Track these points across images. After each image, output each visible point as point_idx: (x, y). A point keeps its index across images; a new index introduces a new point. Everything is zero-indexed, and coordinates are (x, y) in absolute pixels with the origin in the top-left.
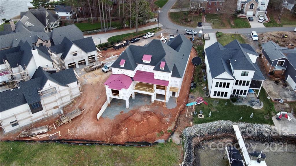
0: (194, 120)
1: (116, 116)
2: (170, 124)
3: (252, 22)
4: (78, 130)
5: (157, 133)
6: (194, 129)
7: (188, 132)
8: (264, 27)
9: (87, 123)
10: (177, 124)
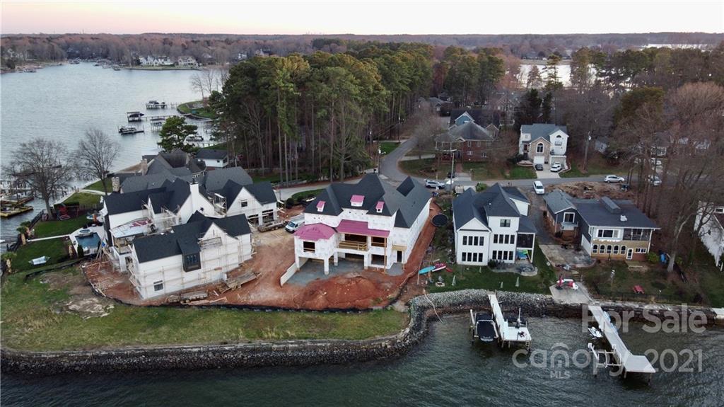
0: (429, 288)
1: (309, 283)
2: (391, 291)
3: (540, 172)
4: (252, 297)
5: (371, 301)
6: (428, 299)
7: (418, 301)
8: (559, 177)
9: (266, 289)
10: (401, 291)
